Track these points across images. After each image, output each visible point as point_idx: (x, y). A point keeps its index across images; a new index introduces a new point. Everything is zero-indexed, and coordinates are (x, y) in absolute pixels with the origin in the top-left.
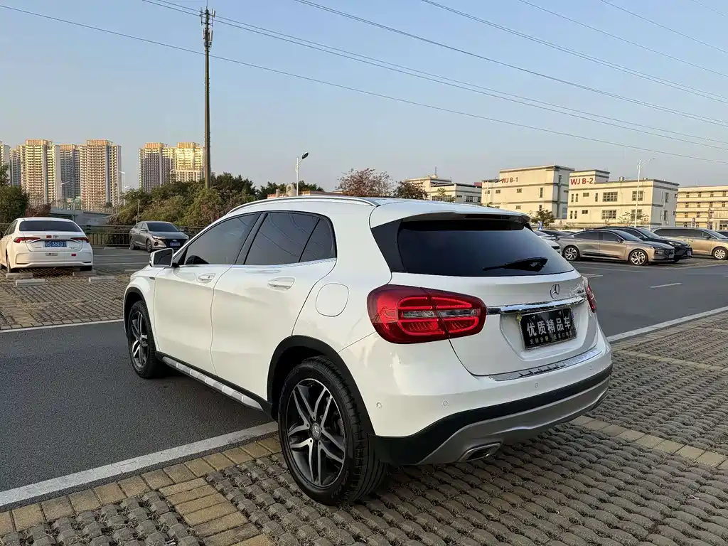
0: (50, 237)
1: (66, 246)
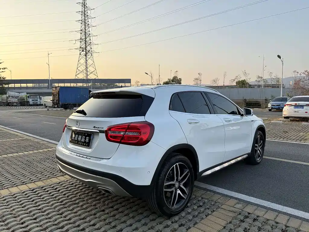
0: (296, 104)
1: (303, 108)
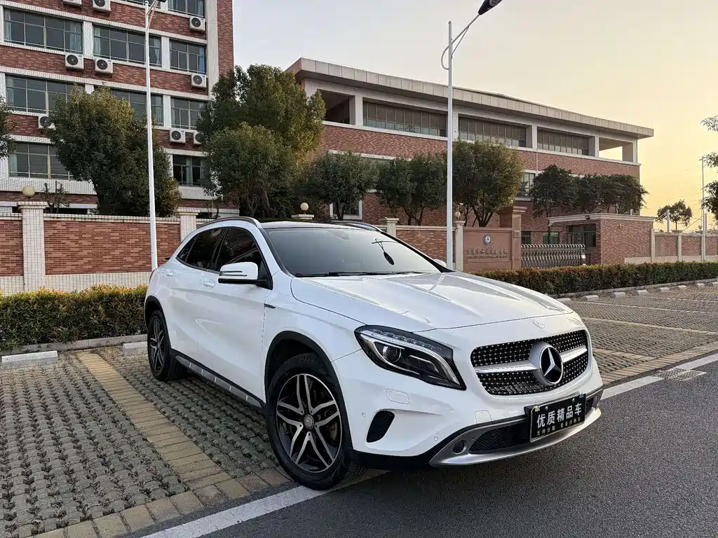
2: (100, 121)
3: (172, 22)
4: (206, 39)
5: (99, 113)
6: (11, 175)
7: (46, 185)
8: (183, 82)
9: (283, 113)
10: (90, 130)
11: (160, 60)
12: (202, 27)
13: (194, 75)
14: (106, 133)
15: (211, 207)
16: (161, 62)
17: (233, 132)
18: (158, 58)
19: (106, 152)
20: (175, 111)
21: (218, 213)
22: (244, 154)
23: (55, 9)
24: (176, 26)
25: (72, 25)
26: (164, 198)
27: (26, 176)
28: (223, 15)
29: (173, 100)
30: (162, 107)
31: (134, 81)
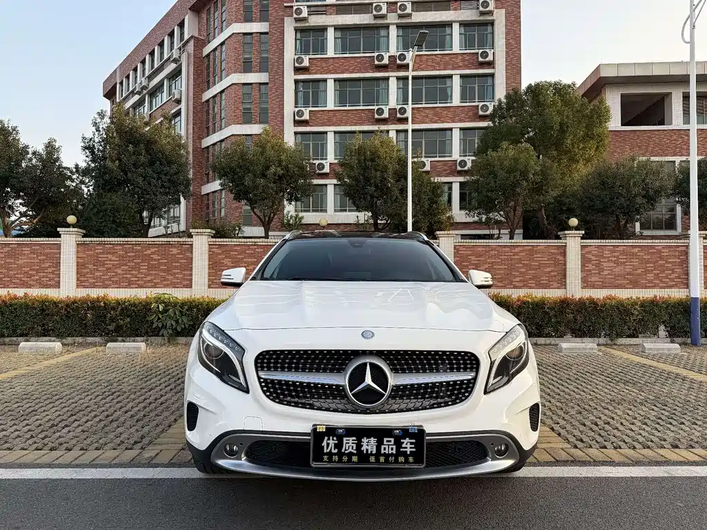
2: (372, 160)
3: (463, 60)
4: (494, 68)
5: (373, 154)
6: (335, 211)
7: (357, 217)
8: (471, 114)
9: (556, 127)
10: (366, 168)
11: (451, 96)
12: (490, 58)
13: (481, 104)
14: (376, 170)
15: (493, 229)
16: (451, 99)
17: (494, 154)
18: (449, 95)
19: (376, 186)
20: (463, 141)
21: (499, 234)
22: (502, 174)
23: (369, 72)
24: (466, 63)
25: (381, 82)
26: (435, 222)
27: (346, 211)
28: (511, 41)
29: (462, 131)
30: (451, 140)
31: (428, 120)
